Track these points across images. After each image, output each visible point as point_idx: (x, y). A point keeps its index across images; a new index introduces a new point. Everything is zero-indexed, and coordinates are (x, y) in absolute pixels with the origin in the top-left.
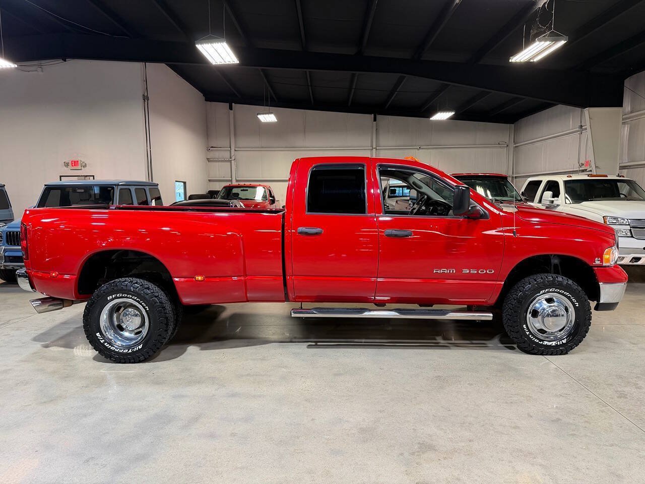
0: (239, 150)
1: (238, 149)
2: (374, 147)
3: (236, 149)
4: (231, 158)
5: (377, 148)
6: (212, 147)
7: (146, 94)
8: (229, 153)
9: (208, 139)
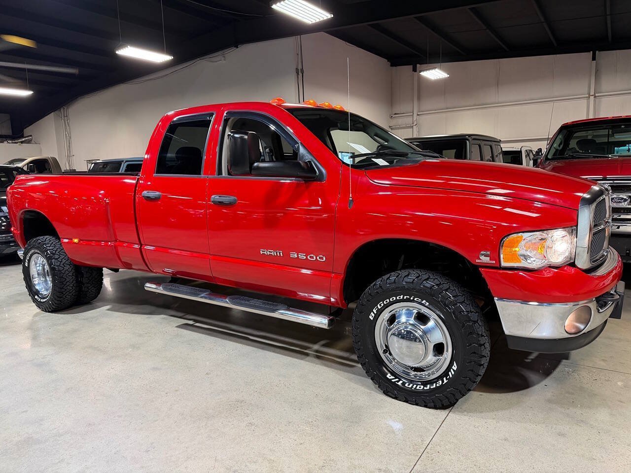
0: (421, 115)
1: (421, 113)
2: (592, 93)
3: (419, 113)
4: (413, 123)
5: (597, 95)
6: (395, 114)
7: (300, 67)
8: (412, 118)
9: (392, 106)
